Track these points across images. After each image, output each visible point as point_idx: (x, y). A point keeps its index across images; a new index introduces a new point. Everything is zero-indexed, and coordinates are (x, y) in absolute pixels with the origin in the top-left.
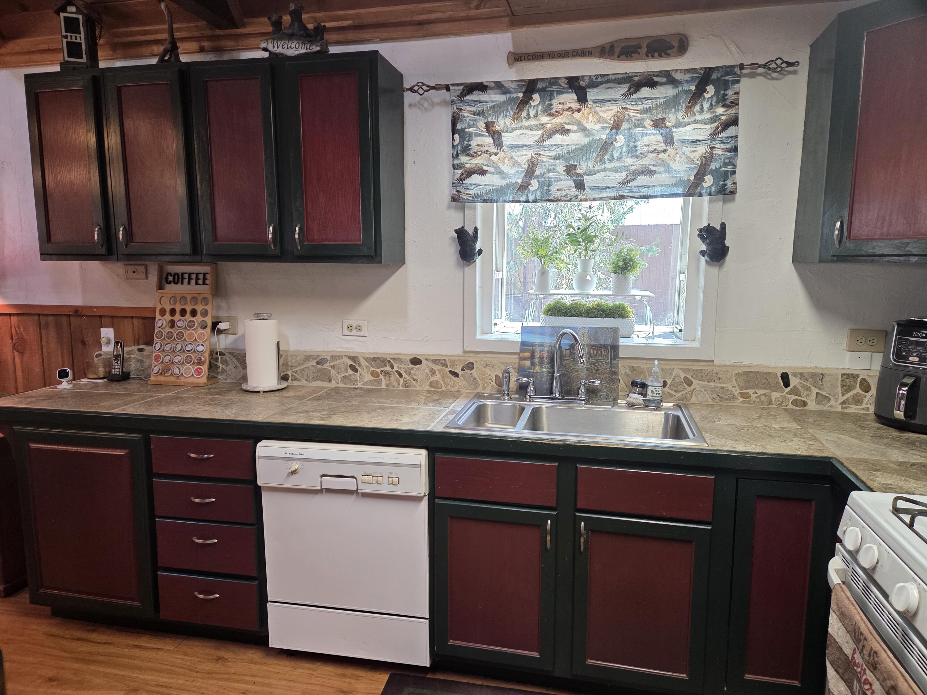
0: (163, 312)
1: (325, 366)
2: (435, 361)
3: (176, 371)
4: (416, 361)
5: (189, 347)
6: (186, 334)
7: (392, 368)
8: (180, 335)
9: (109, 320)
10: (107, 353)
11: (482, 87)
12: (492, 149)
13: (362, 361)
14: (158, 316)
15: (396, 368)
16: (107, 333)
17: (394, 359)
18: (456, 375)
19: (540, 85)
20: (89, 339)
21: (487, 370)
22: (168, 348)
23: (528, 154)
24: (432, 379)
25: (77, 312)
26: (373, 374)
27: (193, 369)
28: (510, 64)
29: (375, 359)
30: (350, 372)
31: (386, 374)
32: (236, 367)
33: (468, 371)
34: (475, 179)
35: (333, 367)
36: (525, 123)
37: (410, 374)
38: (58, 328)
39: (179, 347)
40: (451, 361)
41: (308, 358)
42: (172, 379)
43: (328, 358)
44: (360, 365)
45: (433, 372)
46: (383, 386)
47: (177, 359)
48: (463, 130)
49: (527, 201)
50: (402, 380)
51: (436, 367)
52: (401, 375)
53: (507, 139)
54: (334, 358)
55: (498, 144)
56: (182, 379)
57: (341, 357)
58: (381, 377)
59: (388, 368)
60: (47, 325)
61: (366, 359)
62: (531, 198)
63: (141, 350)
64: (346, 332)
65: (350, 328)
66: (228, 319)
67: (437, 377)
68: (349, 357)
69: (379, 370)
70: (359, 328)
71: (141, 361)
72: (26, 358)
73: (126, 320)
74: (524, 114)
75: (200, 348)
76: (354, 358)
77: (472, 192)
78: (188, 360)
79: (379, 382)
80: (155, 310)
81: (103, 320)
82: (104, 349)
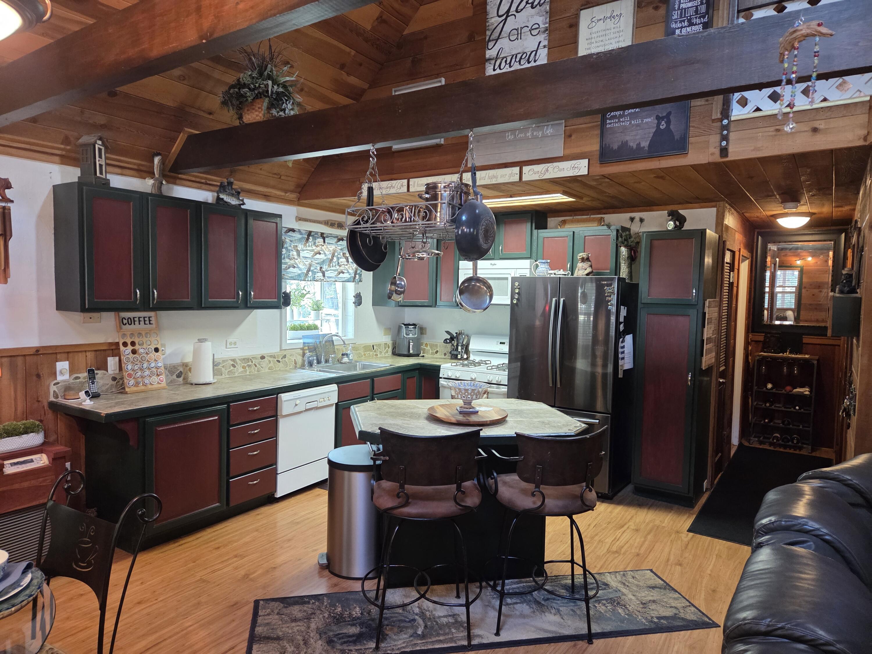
0: (125, 344)
1: (219, 367)
2: (271, 356)
3: (146, 382)
4: (263, 358)
5: (153, 365)
6: (147, 357)
7: (252, 362)
8: (143, 359)
9: (65, 355)
10: (64, 381)
11: (293, 230)
12: (296, 257)
13: (238, 361)
14: (122, 348)
15: (254, 363)
16: (62, 366)
17: (253, 358)
18: (279, 361)
19: (312, 234)
20: (44, 372)
21: (291, 357)
22: (136, 368)
23: (309, 261)
24: (270, 365)
25: (38, 352)
26: (244, 367)
27: (157, 379)
28: (296, 221)
29: (244, 359)
30: (232, 368)
31: (249, 366)
33: (284, 359)
34: (291, 269)
35: (223, 367)
36: (308, 248)
37: (260, 365)
39: (145, 366)
40: (277, 355)
42: (143, 388)
43: (221, 362)
44: (237, 363)
45: (270, 362)
46: (248, 373)
47: (145, 374)
48: (287, 248)
49: (308, 281)
50: (256, 368)
51: (271, 359)
52: (256, 366)
53: (302, 254)
54: (224, 361)
55: (299, 255)
56: (150, 387)
57: (227, 360)
58: (247, 368)
59: (250, 363)
61: (240, 360)
62: (309, 279)
64: (228, 346)
65: (231, 344)
67: (272, 364)
68: (232, 360)
69: (246, 365)
70: (235, 343)
73: (80, 354)
74: (308, 244)
75: (160, 365)
76: (234, 360)
77: (290, 275)
78: (152, 373)
79: (246, 371)
80: (117, 344)
81: (59, 356)
82: (59, 378)
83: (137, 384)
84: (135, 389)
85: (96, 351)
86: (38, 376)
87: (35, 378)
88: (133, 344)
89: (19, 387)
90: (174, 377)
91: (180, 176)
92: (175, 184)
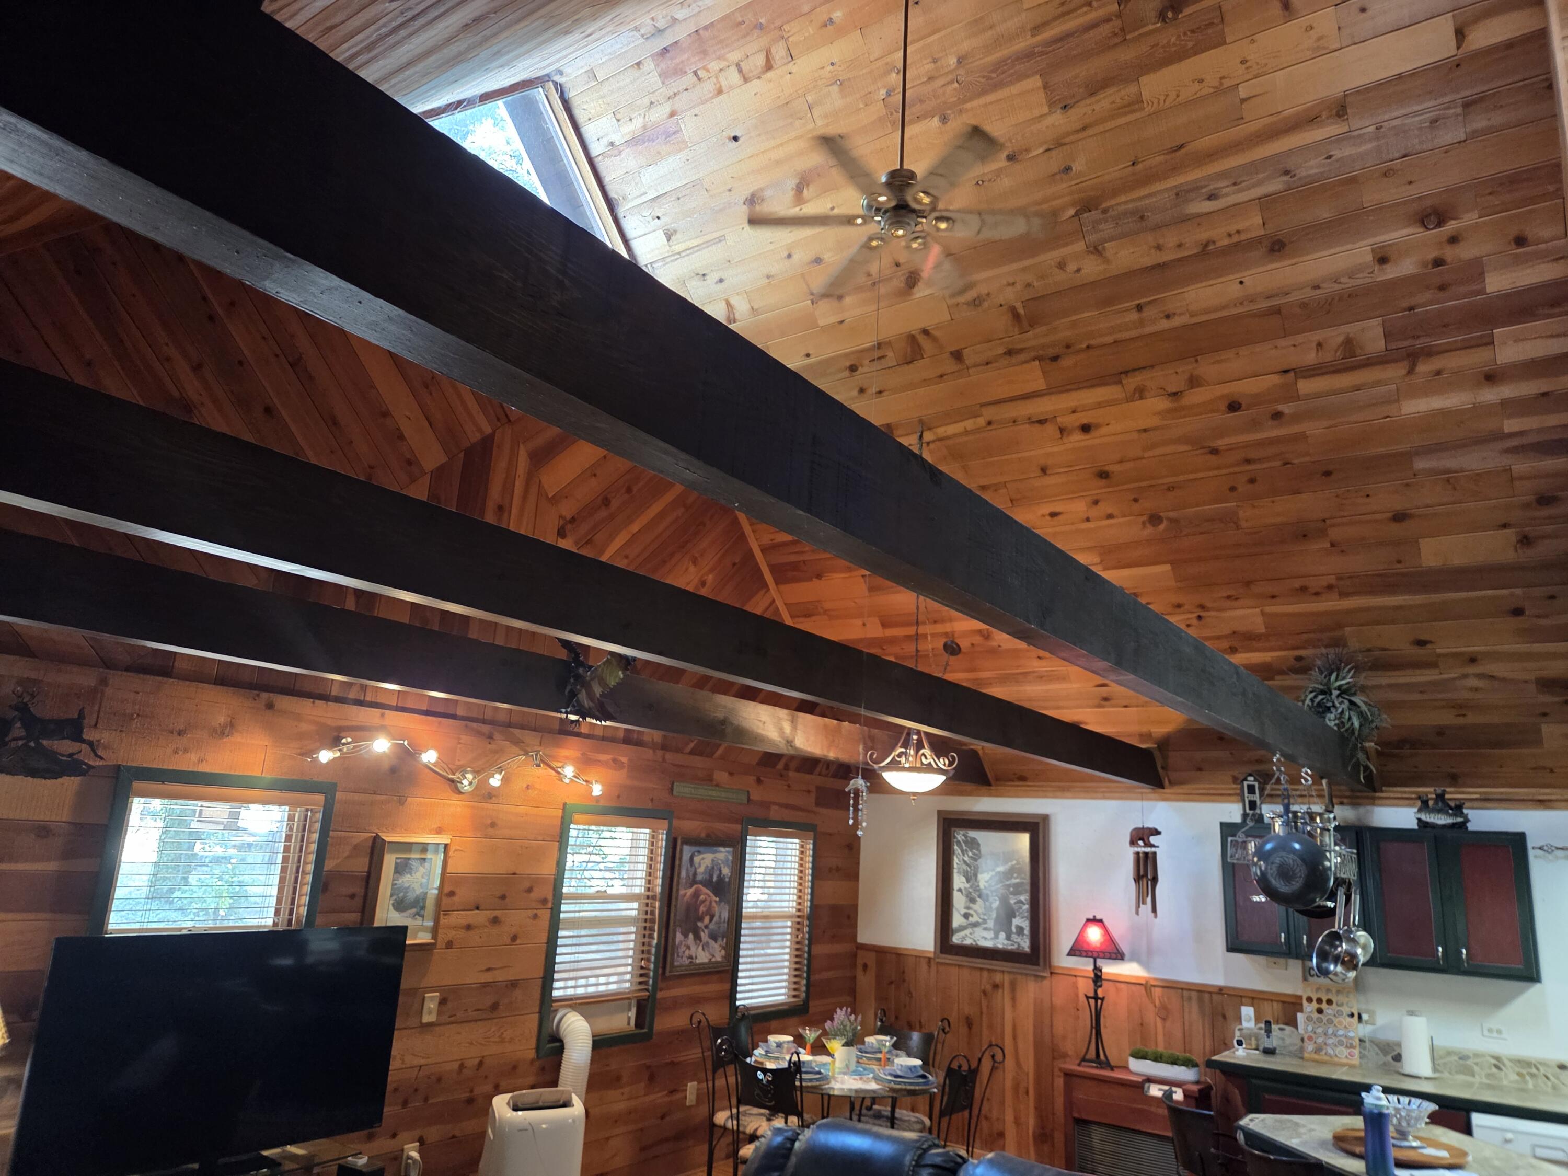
0: (1310, 1000)
1: (1468, 1062)
3: (1330, 1051)
4: (1563, 1067)
5: (1341, 1032)
6: (1336, 1021)
7: (1538, 1070)
8: (1330, 1022)
9: (1249, 1001)
10: (1248, 1029)
13: (1505, 1061)
14: (1305, 1003)
15: (1542, 1071)
16: (1247, 1012)
17: (1540, 1063)
20: (1230, 1014)
22: (1319, 1030)
25: (1221, 990)
26: (1519, 1074)
27: (1346, 1052)
29: (1519, 1061)
30: (1494, 1070)
31: (1532, 1075)
32: (1377, 1054)
35: (1476, 1064)
37: (1558, 1078)
38: (1201, 1001)
39: (1330, 1031)
41: (1449, 1053)
42: (1326, 1058)
43: (1471, 1055)
44: (1504, 1065)
46: (1531, 1086)
47: (1330, 1041)
50: (1549, 1081)
52: (1548, 1078)
54: (1476, 1055)
56: (1336, 1059)
57: (1483, 1055)
58: (1528, 1078)
59: (1534, 1071)
60: (1190, 999)
61: (1511, 1060)
63: (1281, 1029)
64: (1486, 1033)
65: (1490, 1030)
66: (1367, 1012)
68: (1492, 1057)
69: (1524, 1072)
70: (1499, 1032)
71: (1283, 1039)
72: (1168, 1023)
73: (1266, 1003)
75: (1351, 1034)
76: (1497, 1058)
78: (1340, 1043)
79: (1526, 1082)
80: (1300, 997)
81: (1244, 1000)
82: (1245, 1024)
83: (1318, 1050)
84: (1316, 1057)
85: (1283, 1002)
86: (1224, 1017)
87: (1221, 1018)
88: (1319, 1001)
89: (1207, 1026)
90: (1389, 1058)
91: (1377, 795)
92: (1373, 804)
